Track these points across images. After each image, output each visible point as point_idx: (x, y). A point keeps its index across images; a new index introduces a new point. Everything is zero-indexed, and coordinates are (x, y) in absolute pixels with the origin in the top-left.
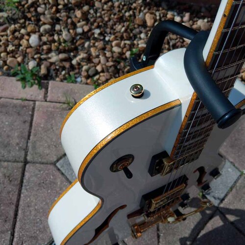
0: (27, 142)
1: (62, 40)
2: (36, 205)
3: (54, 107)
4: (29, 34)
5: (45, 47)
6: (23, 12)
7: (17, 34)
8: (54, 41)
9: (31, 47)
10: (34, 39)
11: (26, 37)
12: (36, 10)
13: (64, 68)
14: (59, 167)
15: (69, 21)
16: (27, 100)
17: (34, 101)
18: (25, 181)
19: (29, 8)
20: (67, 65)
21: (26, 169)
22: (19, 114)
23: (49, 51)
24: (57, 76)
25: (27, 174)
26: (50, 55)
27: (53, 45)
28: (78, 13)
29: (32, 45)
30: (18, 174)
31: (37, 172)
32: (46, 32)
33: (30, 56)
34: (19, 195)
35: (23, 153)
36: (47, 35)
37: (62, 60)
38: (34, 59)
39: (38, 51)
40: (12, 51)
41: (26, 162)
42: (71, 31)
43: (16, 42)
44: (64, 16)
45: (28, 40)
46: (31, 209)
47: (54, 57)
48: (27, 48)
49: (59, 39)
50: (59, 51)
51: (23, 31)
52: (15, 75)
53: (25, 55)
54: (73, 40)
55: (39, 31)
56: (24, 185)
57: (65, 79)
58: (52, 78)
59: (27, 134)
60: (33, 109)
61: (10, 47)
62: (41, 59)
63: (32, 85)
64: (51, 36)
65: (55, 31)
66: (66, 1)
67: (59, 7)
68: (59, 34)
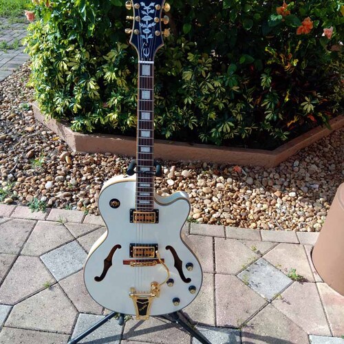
1: (69, 184)
3: (50, 224)
4: (46, 182)
5: (55, 189)
7: (37, 181)
8: (64, 185)
10: (49, 185)
11: (44, 183)
15: (78, 173)
17: (37, 220)
21: (18, 259)
23: (58, 190)
26: (57, 193)
29: (46, 188)
32: (59, 180)
33: (43, 194)
36: (59, 182)
38: (45, 195)
39: (49, 191)
40: (32, 192)
42: (78, 179)
43: (36, 186)
45: (44, 185)
47: (60, 194)
48: (42, 190)
49: (67, 184)
50: (65, 190)
51: (42, 180)
52: (28, 206)
53: (40, 194)
54: (77, 185)
55: (54, 180)
57: (64, 208)
58: (55, 207)
59: (25, 238)
61: (31, 189)
62: (50, 196)
63: (39, 210)
64: (61, 182)
65: (65, 179)
66: (79, 162)
67: (73, 166)
68: (68, 181)
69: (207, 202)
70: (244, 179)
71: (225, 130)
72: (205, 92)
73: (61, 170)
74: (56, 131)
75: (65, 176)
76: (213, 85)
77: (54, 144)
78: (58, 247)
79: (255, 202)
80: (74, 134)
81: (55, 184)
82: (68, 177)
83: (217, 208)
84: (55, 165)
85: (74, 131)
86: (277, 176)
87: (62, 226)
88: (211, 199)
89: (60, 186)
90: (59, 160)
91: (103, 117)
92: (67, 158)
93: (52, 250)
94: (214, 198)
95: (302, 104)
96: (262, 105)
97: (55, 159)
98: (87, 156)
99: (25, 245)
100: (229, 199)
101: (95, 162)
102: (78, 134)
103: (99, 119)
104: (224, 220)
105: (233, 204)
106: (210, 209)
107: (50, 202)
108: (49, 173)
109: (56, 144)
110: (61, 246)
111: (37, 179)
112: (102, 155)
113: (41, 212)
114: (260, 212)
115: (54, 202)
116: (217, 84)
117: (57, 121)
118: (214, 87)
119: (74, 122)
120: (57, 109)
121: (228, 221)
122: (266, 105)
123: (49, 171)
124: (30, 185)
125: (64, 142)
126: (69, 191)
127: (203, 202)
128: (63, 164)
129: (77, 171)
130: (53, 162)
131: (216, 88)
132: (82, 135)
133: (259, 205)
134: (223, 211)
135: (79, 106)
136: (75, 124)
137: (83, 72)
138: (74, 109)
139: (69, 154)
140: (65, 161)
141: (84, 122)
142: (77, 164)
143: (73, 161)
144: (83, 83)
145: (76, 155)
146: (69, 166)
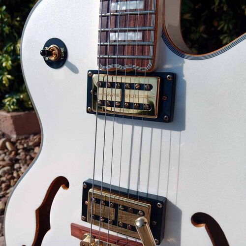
5: (3, 185)
8: (14, 178)
15: (28, 157)
23: (8, 187)
26: (8, 191)
27: (12, 181)
28: (37, 150)
36: (6, 176)
44: (23, 155)
49: (18, 175)
64: (9, 174)
65: (14, 170)
66: (25, 145)
67: (19, 151)
68: (17, 171)
73: (4, 160)
75: (12, 166)
80: (9, 115)
81: (2, 179)
82: (17, 166)
85: (9, 112)
89: (9, 180)
92: (8, 144)
96: (219, 28)
98: (31, 137)
102: (15, 114)
119: (6, 100)
122: (223, 28)
128: (5, 153)
129: (26, 155)
135: (9, 76)
136: (8, 103)
137: (7, 34)
138: (4, 82)
139: (9, 140)
140: (7, 148)
141: (19, 96)
142: (24, 149)
143: (16, 147)
144: (10, 46)
145: (18, 140)
146: (13, 153)
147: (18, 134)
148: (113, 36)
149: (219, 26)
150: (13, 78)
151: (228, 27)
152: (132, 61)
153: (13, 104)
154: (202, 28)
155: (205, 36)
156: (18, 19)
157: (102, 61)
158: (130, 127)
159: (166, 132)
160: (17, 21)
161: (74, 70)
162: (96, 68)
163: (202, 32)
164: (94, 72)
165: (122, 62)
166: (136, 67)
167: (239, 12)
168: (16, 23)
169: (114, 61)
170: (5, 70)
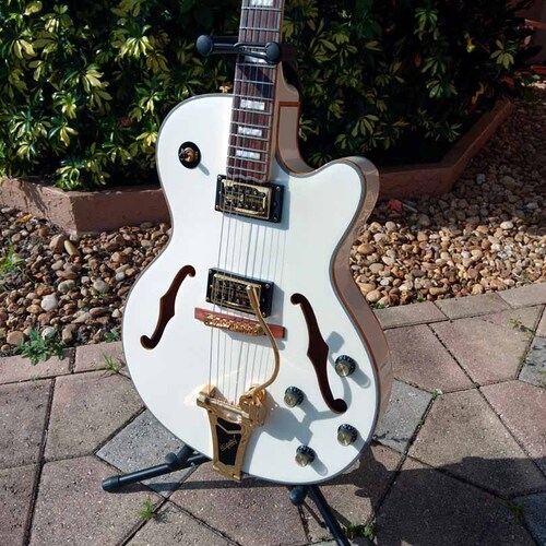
0: (44, 433)
1: (93, 293)
2: (63, 519)
3: (86, 378)
4: (40, 298)
5: (66, 307)
6: (30, 274)
7: (21, 300)
8: (82, 297)
9: (44, 312)
10: (48, 302)
11: (37, 301)
12: (49, 268)
13: (99, 326)
14: (102, 456)
15: (102, 267)
16: (40, 379)
17: (53, 378)
18: (40, 488)
19: (38, 267)
20: (104, 320)
21: (44, 471)
22: (28, 399)
23: (74, 309)
24: (88, 339)
25: (44, 478)
26: (75, 315)
27: (79, 301)
28: (115, 257)
29: (46, 309)
30: (28, 481)
31: (63, 470)
32: (67, 289)
33: (43, 323)
34: (32, 511)
35: (37, 449)
36: (69, 293)
37: (95, 316)
38: (48, 324)
40: (15, 324)
41: (42, 462)
42: (107, 279)
43: (21, 310)
44: (93, 264)
45: (39, 304)
46: (54, 526)
47: (82, 316)
48: (37, 315)
49: (88, 293)
50: (88, 306)
51: (30, 295)
52: (19, 352)
53: (35, 324)
54: (110, 291)
55: (56, 290)
56: (39, 494)
57: (102, 339)
58: (81, 343)
59: (43, 422)
60: (52, 387)
61: (11, 319)
62: (61, 324)
63: (48, 357)
64: (74, 291)
65: (81, 285)
66: (95, 248)
67: (86, 258)
68: (87, 288)
69: (375, 268)
70: (414, 217)
71: (363, 131)
72: (320, 58)
73: (63, 270)
74: (21, 204)
75: (77, 279)
76: (334, 42)
77: (25, 228)
78: (129, 422)
79: (455, 251)
80: (67, 195)
81: (62, 297)
82: (84, 279)
83: (401, 273)
84: (47, 262)
85: (66, 190)
86: (463, 203)
87: (116, 377)
88: (379, 261)
89: (75, 299)
90: (50, 253)
91: (125, 146)
92: (67, 245)
93: (118, 431)
94: (384, 259)
95: (493, 56)
96: (424, 70)
97: (42, 252)
98: (103, 236)
99: (49, 437)
100: (410, 255)
101: (128, 244)
102: (76, 194)
103: (118, 152)
104: (425, 291)
105: (421, 261)
106: (390, 279)
107: (66, 334)
108: (40, 280)
109: (30, 228)
110: (134, 417)
111: (18, 297)
112: (136, 229)
113: (54, 359)
114: (473, 264)
115: (74, 334)
116: (342, 38)
117: (20, 180)
118: (336, 45)
119: (63, 170)
120: (21, 151)
121: (433, 291)
122: (431, 68)
123: (39, 276)
124: (7, 312)
125: (44, 221)
126: (98, 305)
127: (369, 271)
128: (63, 259)
129: (99, 264)
130: (39, 258)
131: (340, 47)
132: (84, 194)
133: (465, 254)
134: (414, 277)
135: (71, 130)
136: (65, 175)
137: (68, 55)
138: (62, 139)
139: (67, 237)
140: (65, 251)
141: (86, 165)
142: (93, 254)
143: (81, 250)
144: (74, 77)
145: (81, 239)
146: (77, 259)
147: (79, 230)
148: (239, 153)
149: (423, 65)
150: (77, 133)
151: (439, 68)
152: (252, 174)
153: (74, 178)
154: (397, 66)
155: (401, 80)
156: (87, 27)
157: (230, 171)
158: (249, 224)
159: (276, 230)
160: (85, 32)
161: (206, 172)
162: (225, 173)
163: (396, 74)
164: (223, 177)
165: (244, 173)
166: (254, 179)
167: (459, 44)
168: (84, 36)
169: (238, 172)
170: (64, 117)
